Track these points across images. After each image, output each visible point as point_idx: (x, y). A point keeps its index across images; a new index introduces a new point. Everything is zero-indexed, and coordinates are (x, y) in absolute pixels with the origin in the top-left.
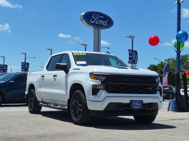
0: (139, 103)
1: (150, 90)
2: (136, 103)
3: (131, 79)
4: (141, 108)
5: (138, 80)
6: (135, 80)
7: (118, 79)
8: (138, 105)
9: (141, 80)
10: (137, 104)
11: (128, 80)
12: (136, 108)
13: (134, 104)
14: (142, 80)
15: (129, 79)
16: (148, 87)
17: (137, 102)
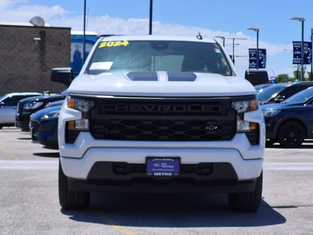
0: (169, 163)
1: (208, 133)
2: (160, 162)
3: (150, 107)
4: (176, 174)
5: (169, 107)
6: (162, 108)
7: (117, 108)
8: (166, 168)
9: (177, 108)
10: (164, 165)
11: (144, 109)
12: (159, 174)
13: (156, 165)
14: (181, 108)
15: (146, 107)
16: (203, 124)
17: (165, 162)
